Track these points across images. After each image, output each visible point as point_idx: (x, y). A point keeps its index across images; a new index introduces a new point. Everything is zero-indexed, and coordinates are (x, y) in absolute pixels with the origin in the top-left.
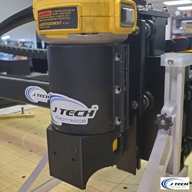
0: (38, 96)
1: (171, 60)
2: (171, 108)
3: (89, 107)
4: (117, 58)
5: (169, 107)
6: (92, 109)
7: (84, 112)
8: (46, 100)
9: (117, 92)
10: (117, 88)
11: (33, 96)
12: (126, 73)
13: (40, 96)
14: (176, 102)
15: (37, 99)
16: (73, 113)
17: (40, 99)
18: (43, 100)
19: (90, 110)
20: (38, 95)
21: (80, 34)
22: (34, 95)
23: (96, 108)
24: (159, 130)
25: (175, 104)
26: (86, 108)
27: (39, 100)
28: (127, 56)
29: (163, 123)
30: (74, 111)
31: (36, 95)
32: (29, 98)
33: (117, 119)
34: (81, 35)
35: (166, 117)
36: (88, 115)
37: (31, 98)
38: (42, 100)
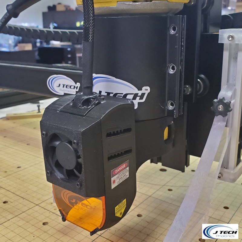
0: (63, 87)
1: (231, 35)
2: (229, 92)
3: (140, 89)
4: (172, 31)
5: (228, 92)
6: (143, 91)
7: (133, 95)
8: (74, 92)
9: (171, 72)
10: (171, 67)
11: (57, 87)
12: (182, 48)
13: (66, 87)
14: (235, 86)
15: (63, 90)
16: (121, 96)
17: (66, 90)
18: (70, 91)
19: (140, 93)
20: (64, 85)
21: (131, 2)
22: (58, 85)
23: (147, 90)
24: (215, 116)
25: (234, 87)
26: (135, 90)
27: (64, 91)
28: (184, 29)
29: (221, 109)
30: (122, 94)
31: (62, 86)
32: (53, 90)
33: (170, 103)
34: (133, 2)
35: (225, 102)
36: (138, 98)
37: (55, 89)
38: (68, 91)
